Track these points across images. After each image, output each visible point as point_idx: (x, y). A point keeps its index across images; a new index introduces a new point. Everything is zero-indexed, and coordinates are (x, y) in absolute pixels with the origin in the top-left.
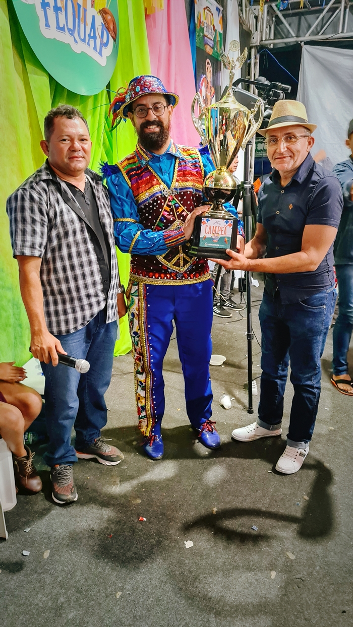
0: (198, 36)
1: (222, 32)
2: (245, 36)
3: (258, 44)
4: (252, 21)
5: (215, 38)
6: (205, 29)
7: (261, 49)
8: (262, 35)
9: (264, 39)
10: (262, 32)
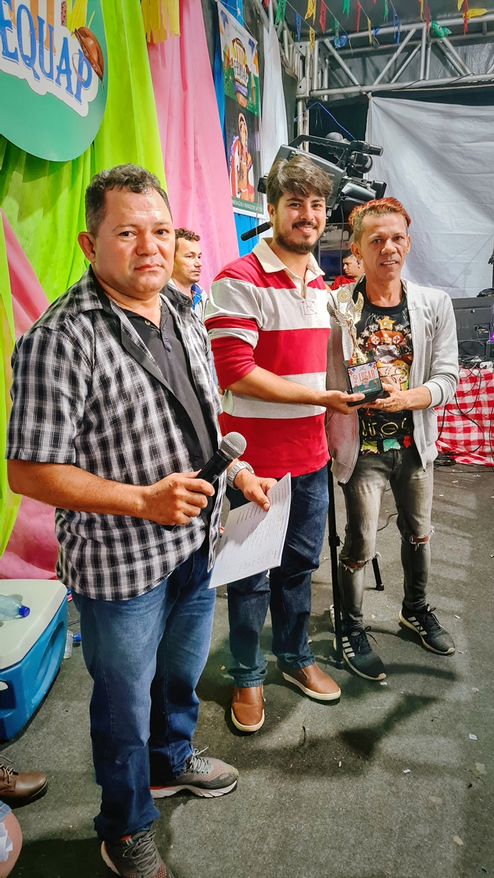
0: (227, 79)
1: (258, 75)
2: (290, 83)
3: (308, 96)
4: (298, 63)
5: (249, 83)
6: (236, 70)
7: (312, 102)
8: (312, 84)
9: (315, 88)
10: (311, 79)
